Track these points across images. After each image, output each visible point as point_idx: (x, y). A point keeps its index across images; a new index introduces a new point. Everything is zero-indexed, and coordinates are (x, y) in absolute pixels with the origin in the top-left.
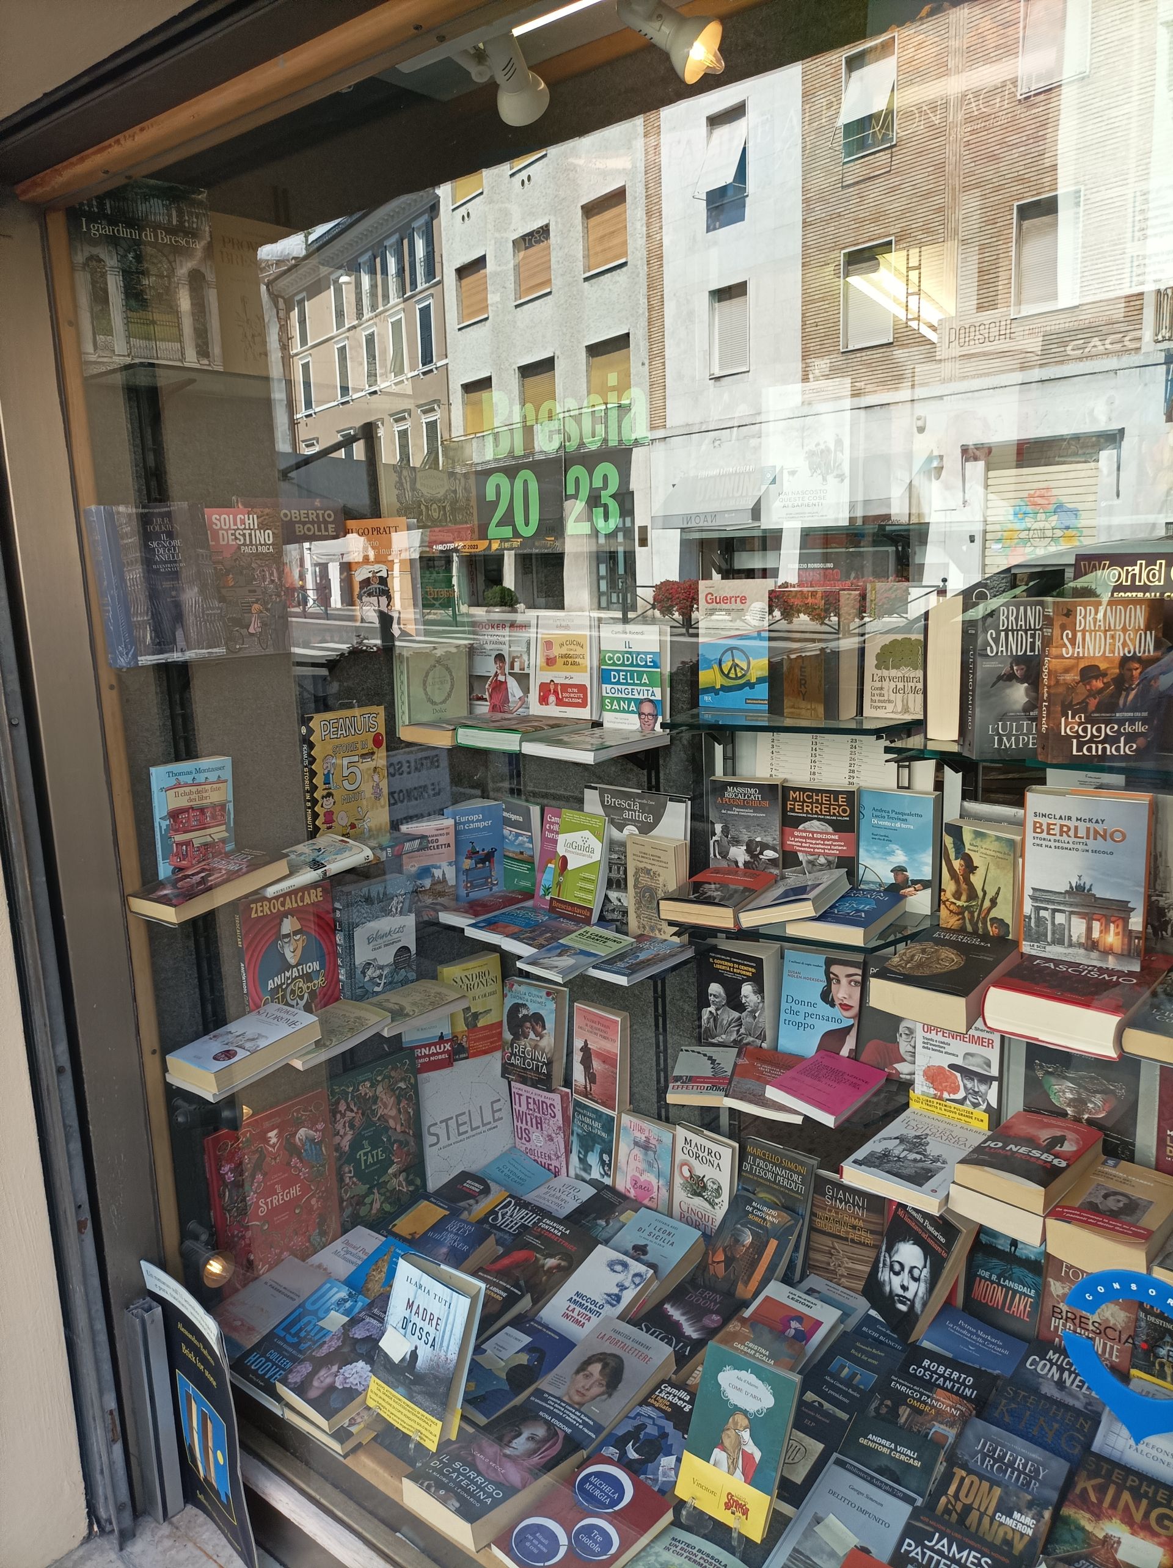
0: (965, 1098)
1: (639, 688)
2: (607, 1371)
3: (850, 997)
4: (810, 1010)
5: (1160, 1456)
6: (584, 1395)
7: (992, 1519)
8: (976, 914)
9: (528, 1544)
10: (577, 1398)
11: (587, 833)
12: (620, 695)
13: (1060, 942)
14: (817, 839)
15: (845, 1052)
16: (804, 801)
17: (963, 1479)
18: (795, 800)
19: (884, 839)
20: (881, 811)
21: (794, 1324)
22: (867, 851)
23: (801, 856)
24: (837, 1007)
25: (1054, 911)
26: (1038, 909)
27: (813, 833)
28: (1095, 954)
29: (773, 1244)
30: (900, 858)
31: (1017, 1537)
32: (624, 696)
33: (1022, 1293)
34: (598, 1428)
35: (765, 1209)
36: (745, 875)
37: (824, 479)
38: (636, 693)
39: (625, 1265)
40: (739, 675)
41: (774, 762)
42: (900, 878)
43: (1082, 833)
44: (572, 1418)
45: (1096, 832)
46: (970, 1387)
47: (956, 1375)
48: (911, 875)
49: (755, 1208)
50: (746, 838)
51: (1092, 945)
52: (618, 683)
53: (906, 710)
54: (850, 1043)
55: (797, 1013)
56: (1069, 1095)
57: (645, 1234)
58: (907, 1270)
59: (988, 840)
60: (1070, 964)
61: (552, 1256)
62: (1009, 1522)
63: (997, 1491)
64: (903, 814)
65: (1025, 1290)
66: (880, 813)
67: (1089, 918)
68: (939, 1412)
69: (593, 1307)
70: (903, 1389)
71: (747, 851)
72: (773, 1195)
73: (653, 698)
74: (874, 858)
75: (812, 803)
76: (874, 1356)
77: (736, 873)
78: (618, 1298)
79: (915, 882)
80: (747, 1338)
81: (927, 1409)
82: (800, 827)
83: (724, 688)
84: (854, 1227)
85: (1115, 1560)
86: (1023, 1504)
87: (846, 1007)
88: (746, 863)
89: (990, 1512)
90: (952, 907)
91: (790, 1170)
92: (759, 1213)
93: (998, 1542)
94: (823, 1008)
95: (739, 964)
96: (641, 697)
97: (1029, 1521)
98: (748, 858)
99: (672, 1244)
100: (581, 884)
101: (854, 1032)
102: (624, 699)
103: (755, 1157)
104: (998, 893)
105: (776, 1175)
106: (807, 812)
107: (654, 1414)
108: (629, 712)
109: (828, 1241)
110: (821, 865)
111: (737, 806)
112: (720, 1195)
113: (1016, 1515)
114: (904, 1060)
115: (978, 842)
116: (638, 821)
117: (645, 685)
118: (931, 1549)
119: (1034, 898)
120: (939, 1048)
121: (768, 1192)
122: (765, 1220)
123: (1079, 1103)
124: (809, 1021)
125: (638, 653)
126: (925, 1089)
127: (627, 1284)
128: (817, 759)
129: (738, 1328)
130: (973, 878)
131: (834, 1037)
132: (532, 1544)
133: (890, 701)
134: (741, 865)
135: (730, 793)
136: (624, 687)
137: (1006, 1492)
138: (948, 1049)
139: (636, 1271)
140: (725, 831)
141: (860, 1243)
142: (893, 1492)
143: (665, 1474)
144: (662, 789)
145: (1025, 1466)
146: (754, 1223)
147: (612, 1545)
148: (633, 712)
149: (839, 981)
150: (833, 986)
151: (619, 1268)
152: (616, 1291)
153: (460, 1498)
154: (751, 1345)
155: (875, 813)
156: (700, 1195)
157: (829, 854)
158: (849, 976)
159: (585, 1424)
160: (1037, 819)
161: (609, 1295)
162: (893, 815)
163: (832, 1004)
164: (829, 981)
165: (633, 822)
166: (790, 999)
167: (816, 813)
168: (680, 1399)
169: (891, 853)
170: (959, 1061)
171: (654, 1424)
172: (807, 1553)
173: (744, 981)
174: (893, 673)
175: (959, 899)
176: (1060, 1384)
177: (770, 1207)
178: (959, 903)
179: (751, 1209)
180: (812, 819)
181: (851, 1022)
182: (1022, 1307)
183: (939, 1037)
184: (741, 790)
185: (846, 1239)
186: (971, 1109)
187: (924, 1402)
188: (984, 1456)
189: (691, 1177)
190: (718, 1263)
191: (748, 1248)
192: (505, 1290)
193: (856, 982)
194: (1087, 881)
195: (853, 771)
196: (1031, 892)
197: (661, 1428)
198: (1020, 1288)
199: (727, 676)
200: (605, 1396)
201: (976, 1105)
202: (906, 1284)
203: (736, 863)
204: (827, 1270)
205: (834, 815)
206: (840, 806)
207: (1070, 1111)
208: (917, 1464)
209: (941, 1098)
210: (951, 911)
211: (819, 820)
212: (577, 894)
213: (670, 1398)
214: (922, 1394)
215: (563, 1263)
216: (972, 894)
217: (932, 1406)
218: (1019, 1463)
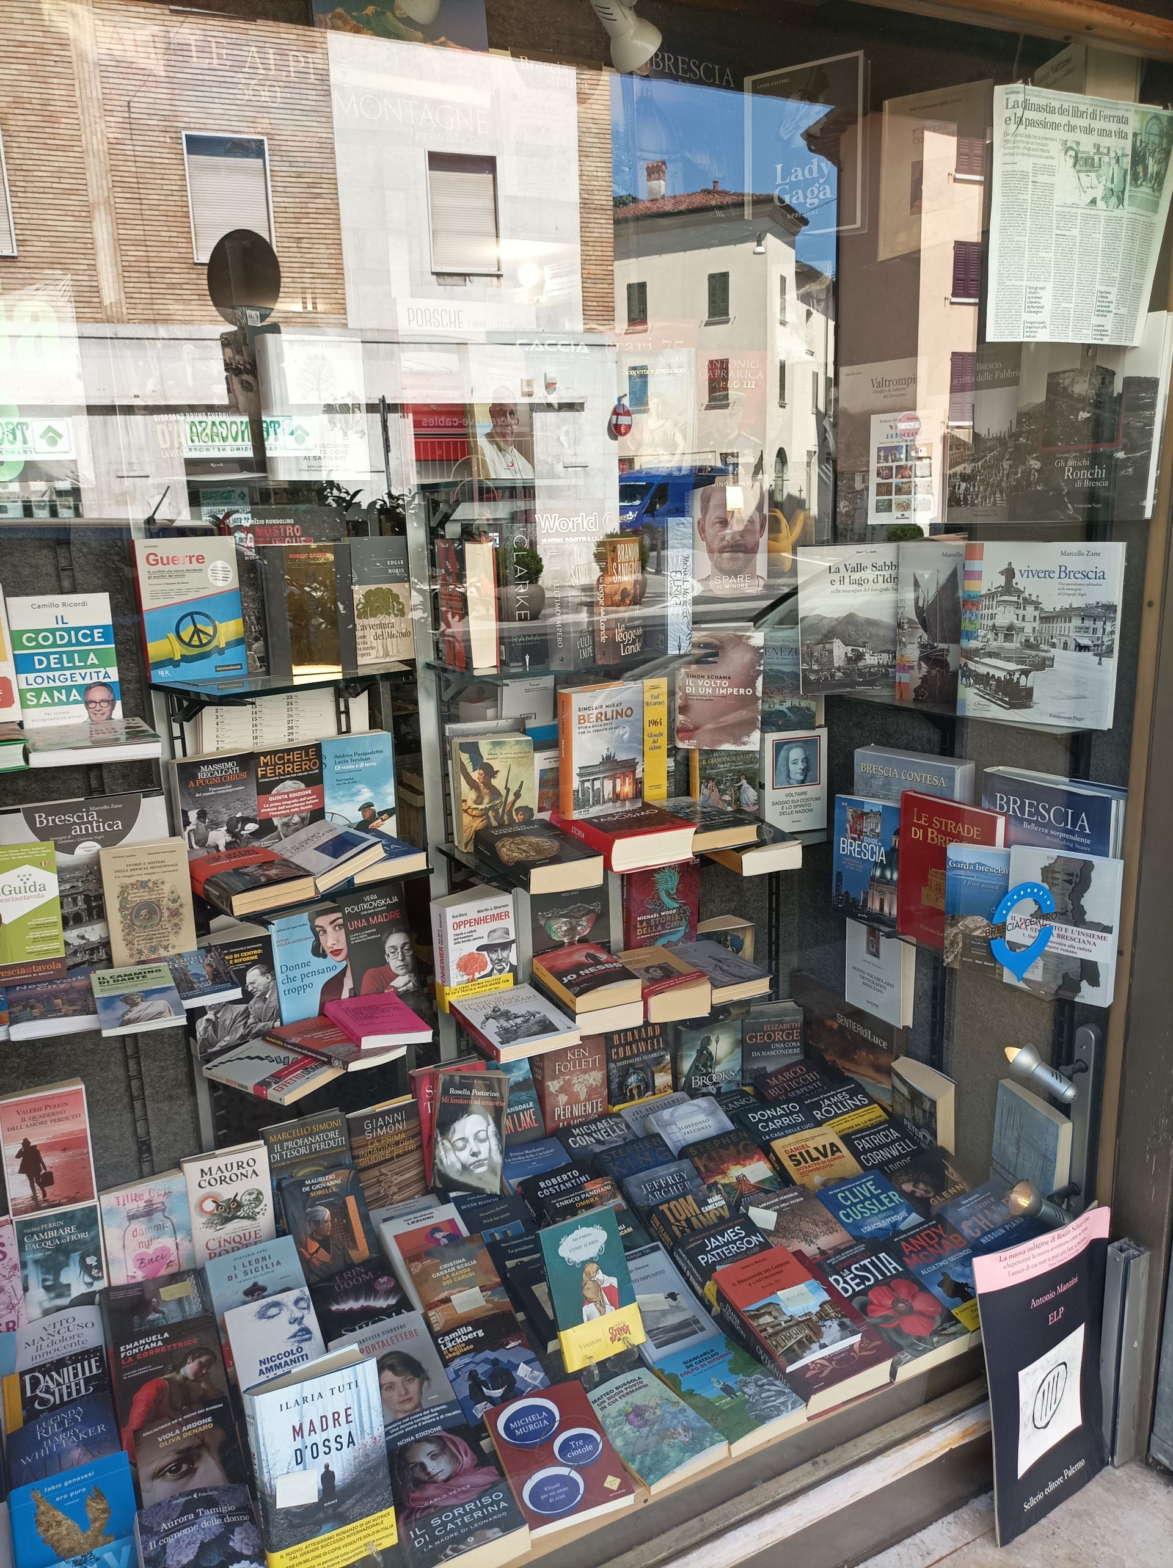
0: (492, 970)
1: (83, 672)
2: (399, 1369)
3: (338, 941)
4: (305, 970)
5: (700, 1126)
6: (410, 1400)
7: (702, 1213)
8: (500, 811)
9: (551, 1500)
10: (409, 1406)
11: (26, 869)
12: (52, 684)
13: (597, 802)
14: (293, 799)
15: (345, 994)
16: (276, 764)
17: (669, 1209)
18: (266, 765)
19: (348, 782)
20: (344, 756)
21: (439, 1235)
22: (333, 798)
23: (276, 822)
24: (330, 956)
25: (594, 780)
26: (583, 782)
27: (288, 793)
28: (618, 804)
29: (351, 1201)
30: (366, 795)
31: (721, 1210)
32: (58, 684)
33: (523, 1111)
34: (451, 1406)
35: (320, 1179)
36: (229, 857)
37: (345, 434)
38: (78, 677)
39: (276, 1304)
40: (204, 641)
41: (219, 733)
42: (368, 813)
43: (609, 715)
44: (427, 1419)
45: (617, 712)
46: (581, 1175)
47: (565, 1177)
48: (377, 808)
49: (310, 1185)
50: (226, 818)
51: (617, 797)
52: (48, 669)
53: (387, 654)
54: (348, 983)
55: (294, 979)
56: (564, 928)
57: (241, 1277)
58: (471, 1140)
59: (508, 747)
60: (605, 816)
61: (183, 1363)
62: (711, 1207)
63: (690, 1198)
64: (365, 754)
65: (524, 1106)
66: (342, 758)
67: (613, 778)
68: (600, 1196)
69: (292, 1357)
70: (566, 1202)
71: (228, 831)
72: (315, 1165)
73: (107, 680)
74: (340, 803)
75: (283, 764)
76: (503, 1211)
77: (218, 859)
78: (307, 1331)
79: (381, 813)
80: (438, 1265)
81: (592, 1200)
82: (274, 792)
83: (185, 659)
84: (397, 1143)
85: (754, 1186)
86: (706, 1192)
87: (336, 953)
88: (228, 845)
89: (698, 1212)
90: (474, 813)
91: (324, 1131)
92: (318, 1187)
93: (716, 1221)
94: (318, 963)
95: (239, 952)
96: (88, 681)
97: (717, 1197)
98: (229, 838)
99: (278, 1263)
100: (32, 935)
101: (349, 973)
102: (59, 689)
103: (281, 1142)
104: (521, 787)
105: (310, 1146)
106: (280, 775)
107: (466, 1360)
108: (68, 703)
109: (375, 1172)
110: (295, 824)
111: (213, 786)
112: (260, 1202)
113: (710, 1201)
114: (397, 976)
115: (497, 750)
116: (99, 834)
117: (93, 666)
118: (712, 1250)
119: (580, 775)
120: (467, 938)
121: (306, 1167)
122: (328, 1187)
123: (572, 930)
124: (307, 981)
125: (77, 630)
126: (460, 979)
127: (298, 1314)
128: (257, 722)
129: (420, 1266)
130: (494, 782)
131: (333, 987)
132: (554, 1497)
133: (372, 648)
134: (222, 848)
135: (204, 773)
136: (57, 674)
137: (694, 1195)
138: (475, 935)
139: (293, 1299)
140: (202, 815)
141: (405, 1153)
142: (643, 1254)
143: (534, 1379)
144: (107, 790)
145: (674, 1178)
146: (321, 1197)
147: (591, 1436)
148: (76, 702)
149: (325, 932)
150: (321, 938)
151: (273, 1311)
152: (296, 1327)
153: (490, 1526)
154: (445, 1266)
155: (338, 760)
156: (235, 1217)
157: (302, 811)
158: (332, 923)
159: (440, 1412)
160: (581, 713)
161: (294, 1336)
162: (357, 757)
163: (324, 956)
164: (316, 935)
165: (89, 836)
166: (284, 969)
167: (289, 773)
168: (466, 1334)
169: (358, 793)
170: (485, 942)
171: (477, 1364)
172: (655, 1327)
173: (248, 967)
174: (372, 621)
175: (481, 803)
176: (598, 1141)
177: (324, 1175)
178: (480, 807)
179: (308, 1189)
180: (284, 780)
181: (344, 963)
182: (528, 1120)
183: (468, 928)
184: (217, 766)
185: (392, 1159)
186: (498, 976)
187: (586, 1198)
188: (652, 1193)
189: (218, 1206)
190: (316, 1251)
191: (332, 1220)
192: (203, 1416)
193: (339, 925)
194: (612, 751)
195: (292, 728)
196: (578, 771)
197: (486, 1361)
198: (520, 1108)
199: (189, 644)
200: (426, 1383)
201: (500, 971)
202: (475, 1150)
203: (217, 847)
204: (377, 1200)
205: (306, 770)
206: (310, 760)
207: (566, 940)
208: (630, 1230)
209: (473, 980)
210: (474, 816)
211: (291, 779)
212: (29, 949)
213: (459, 1341)
214: (579, 1195)
215: (203, 1359)
216: (494, 792)
217: (592, 1196)
218: (670, 1181)
